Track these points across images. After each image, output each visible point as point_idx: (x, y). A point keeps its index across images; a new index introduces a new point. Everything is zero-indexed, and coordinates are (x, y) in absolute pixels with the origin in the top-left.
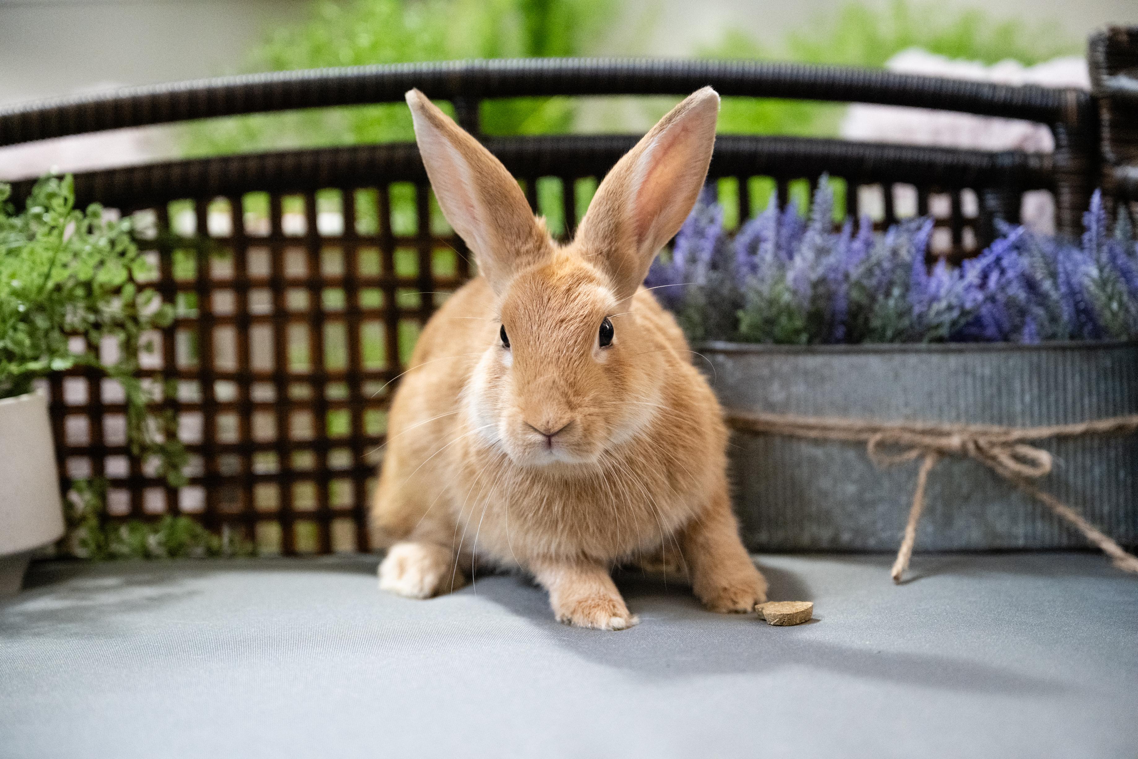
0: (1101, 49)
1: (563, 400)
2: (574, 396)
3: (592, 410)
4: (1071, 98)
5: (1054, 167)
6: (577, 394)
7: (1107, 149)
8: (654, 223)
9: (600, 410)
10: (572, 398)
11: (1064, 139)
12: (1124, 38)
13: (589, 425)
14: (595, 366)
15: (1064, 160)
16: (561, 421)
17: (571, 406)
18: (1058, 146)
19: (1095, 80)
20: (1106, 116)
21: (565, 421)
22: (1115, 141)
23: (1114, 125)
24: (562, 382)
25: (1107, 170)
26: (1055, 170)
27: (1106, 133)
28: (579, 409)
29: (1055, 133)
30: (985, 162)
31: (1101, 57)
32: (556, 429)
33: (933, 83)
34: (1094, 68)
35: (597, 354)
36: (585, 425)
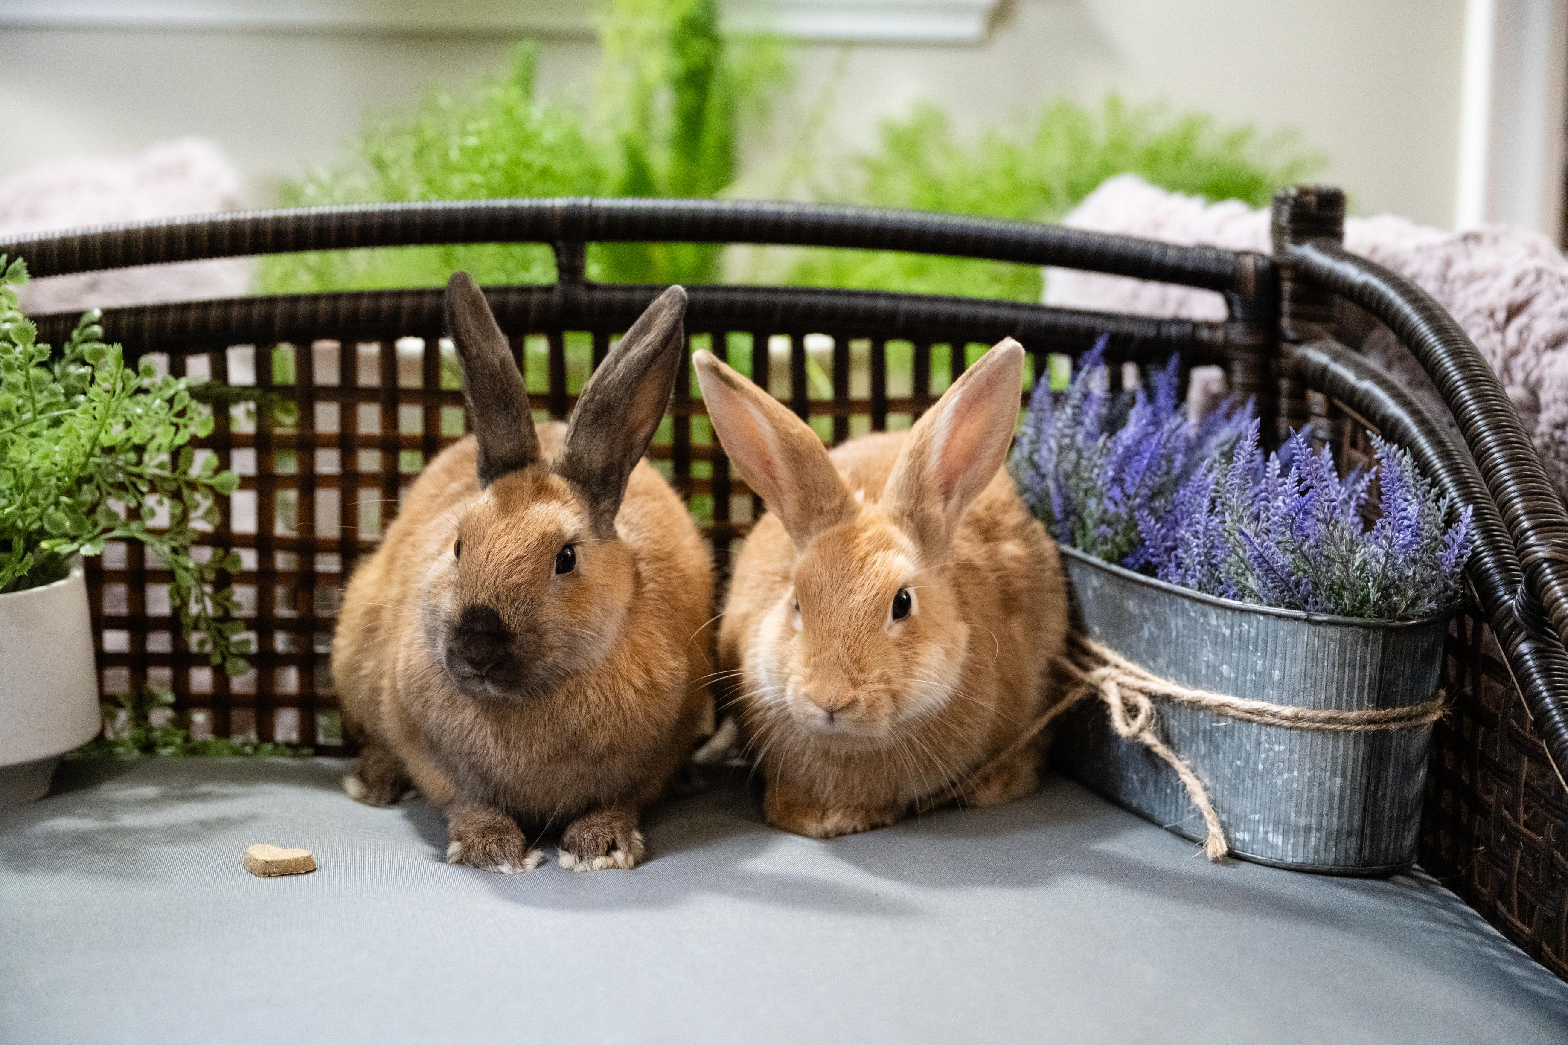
0: (1286, 210)
1: (846, 677)
2: (859, 673)
3: (877, 686)
4: (1249, 263)
5: (1227, 340)
6: (861, 671)
7: (1286, 323)
8: (958, 483)
9: (887, 686)
10: (855, 674)
11: (1238, 311)
12: (1312, 199)
13: (873, 701)
14: (887, 640)
15: (1238, 334)
16: (843, 700)
17: (855, 684)
18: (1231, 318)
19: (1279, 247)
20: (1287, 287)
21: (846, 700)
22: (1294, 316)
23: (1295, 298)
24: (846, 659)
25: (1286, 347)
26: (1227, 343)
27: (1286, 307)
28: (864, 686)
29: (1229, 303)
30: (1151, 332)
31: (1284, 219)
32: (838, 707)
33: (1097, 239)
34: (1277, 230)
35: (889, 628)
36: (869, 702)
